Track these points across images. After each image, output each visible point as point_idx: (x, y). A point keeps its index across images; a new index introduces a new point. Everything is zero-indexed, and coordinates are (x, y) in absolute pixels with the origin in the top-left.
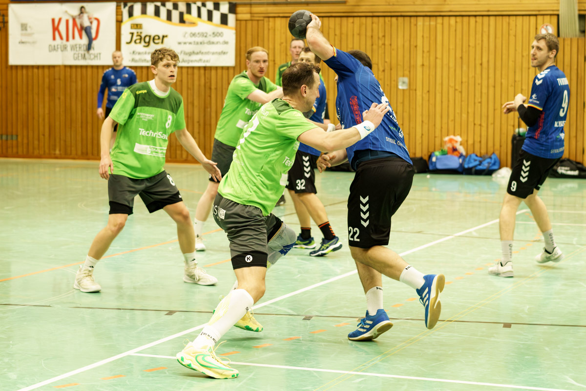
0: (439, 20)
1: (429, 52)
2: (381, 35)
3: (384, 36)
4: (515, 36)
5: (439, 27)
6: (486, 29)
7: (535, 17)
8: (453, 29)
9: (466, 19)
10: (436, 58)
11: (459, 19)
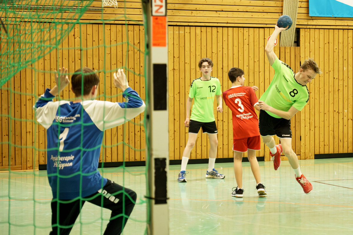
0: (187, 29)
1: (179, 57)
2: (136, 42)
3: (139, 43)
4: (248, 45)
5: (187, 35)
6: (225, 38)
7: (263, 29)
8: (198, 38)
9: (209, 29)
10: (185, 63)
11: (204, 29)
